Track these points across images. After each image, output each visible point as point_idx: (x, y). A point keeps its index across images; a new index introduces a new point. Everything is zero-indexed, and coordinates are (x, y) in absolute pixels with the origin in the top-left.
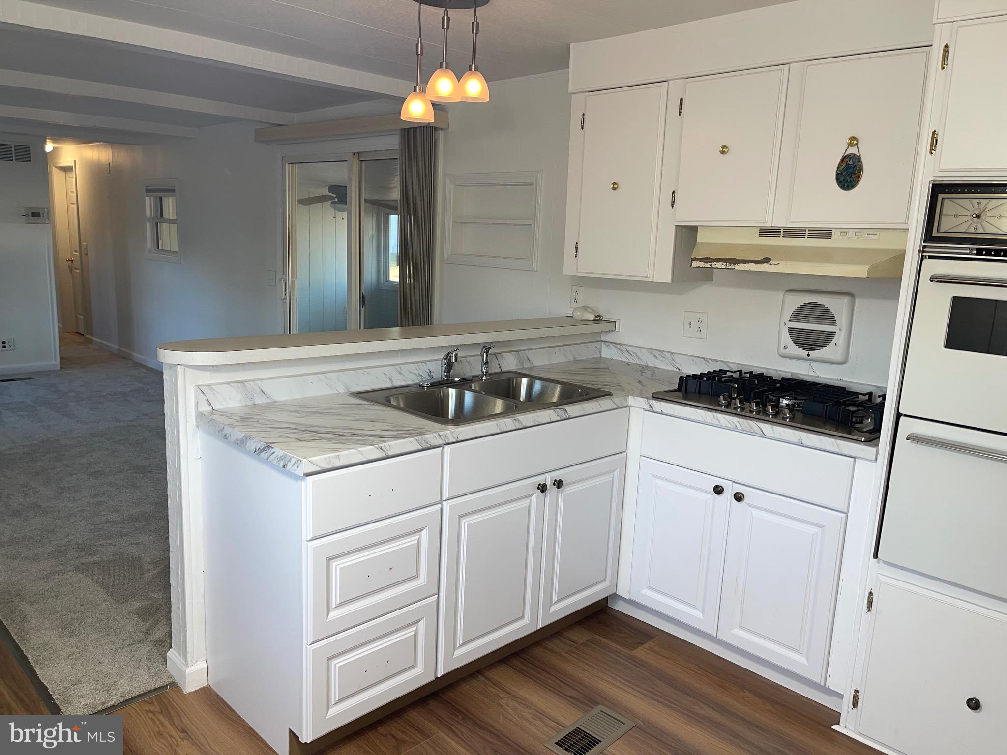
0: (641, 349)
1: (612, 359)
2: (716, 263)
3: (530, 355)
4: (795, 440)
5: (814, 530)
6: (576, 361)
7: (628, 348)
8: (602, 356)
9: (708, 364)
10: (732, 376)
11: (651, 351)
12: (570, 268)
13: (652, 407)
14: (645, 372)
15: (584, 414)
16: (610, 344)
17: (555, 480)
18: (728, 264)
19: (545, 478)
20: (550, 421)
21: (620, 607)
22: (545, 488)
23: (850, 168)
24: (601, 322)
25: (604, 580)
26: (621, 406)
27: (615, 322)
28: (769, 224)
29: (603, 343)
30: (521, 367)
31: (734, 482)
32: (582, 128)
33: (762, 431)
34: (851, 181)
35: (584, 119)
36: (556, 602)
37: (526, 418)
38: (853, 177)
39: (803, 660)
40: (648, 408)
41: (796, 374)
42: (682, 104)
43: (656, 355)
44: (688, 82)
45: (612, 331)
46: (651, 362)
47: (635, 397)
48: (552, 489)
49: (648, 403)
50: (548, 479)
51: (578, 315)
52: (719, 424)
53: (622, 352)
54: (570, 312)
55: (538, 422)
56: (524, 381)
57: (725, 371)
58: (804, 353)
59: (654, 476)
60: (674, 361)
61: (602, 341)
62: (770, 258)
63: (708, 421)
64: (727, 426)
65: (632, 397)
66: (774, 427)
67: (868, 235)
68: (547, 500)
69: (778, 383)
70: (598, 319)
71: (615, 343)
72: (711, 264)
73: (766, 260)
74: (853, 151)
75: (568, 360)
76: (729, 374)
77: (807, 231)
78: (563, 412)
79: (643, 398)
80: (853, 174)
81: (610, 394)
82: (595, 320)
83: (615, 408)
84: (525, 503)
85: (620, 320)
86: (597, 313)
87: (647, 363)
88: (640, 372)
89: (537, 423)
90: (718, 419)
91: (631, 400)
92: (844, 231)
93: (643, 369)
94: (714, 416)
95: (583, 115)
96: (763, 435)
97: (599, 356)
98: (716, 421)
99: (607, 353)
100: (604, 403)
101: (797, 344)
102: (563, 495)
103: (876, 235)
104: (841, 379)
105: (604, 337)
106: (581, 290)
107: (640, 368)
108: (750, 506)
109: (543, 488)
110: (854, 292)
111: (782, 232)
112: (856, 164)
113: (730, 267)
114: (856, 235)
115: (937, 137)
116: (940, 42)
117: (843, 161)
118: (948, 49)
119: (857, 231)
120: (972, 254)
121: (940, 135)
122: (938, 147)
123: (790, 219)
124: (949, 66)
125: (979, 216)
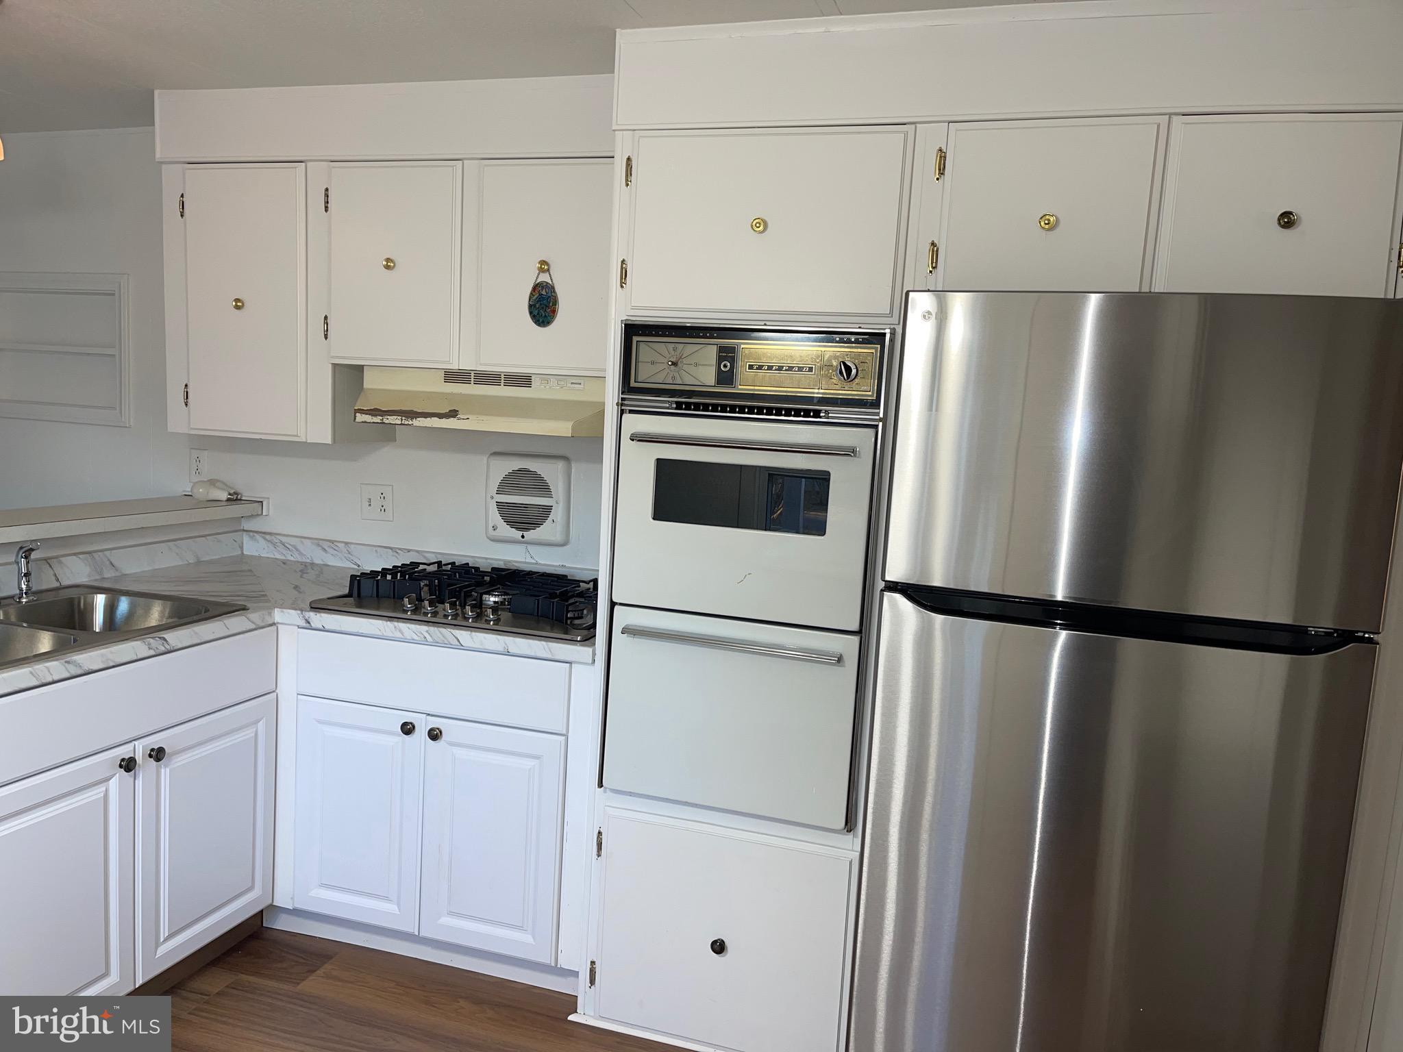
0: (302, 540)
1: (260, 557)
2: (388, 417)
3: (116, 557)
4: (500, 649)
5: (528, 763)
6: (199, 563)
7: (284, 539)
8: (245, 553)
9: (397, 555)
10: (425, 569)
11: (318, 542)
12: (178, 421)
13: (309, 623)
14: (307, 573)
15: (199, 641)
16: (255, 534)
17: (152, 750)
18: (404, 418)
19: (132, 748)
20: (135, 658)
21: (283, 924)
22: (132, 764)
23: (544, 299)
24: (239, 502)
25: (251, 889)
26: (263, 624)
27: (262, 502)
28: (454, 366)
29: (245, 533)
30: (98, 577)
31: (429, 715)
32: (182, 216)
33: (458, 641)
34: (546, 316)
35: (183, 202)
36: (166, 940)
37: (88, 658)
38: (549, 310)
39: (528, 939)
40: (303, 623)
41: (510, 561)
42: (328, 196)
43: (324, 547)
44: (334, 167)
45: (258, 515)
46: (318, 557)
47: (285, 610)
48: (147, 767)
49: (304, 617)
50: (139, 750)
51: (201, 492)
52: (402, 637)
53: (274, 545)
54: (188, 490)
55: (114, 662)
56: (100, 600)
57: (419, 564)
58: (518, 534)
59: (319, 722)
60: (349, 553)
61: (244, 530)
62: (457, 411)
64: (413, 639)
65: (278, 609)
66: (474, 633)
67: (572, 383)
68: (139, 782)
69: (487, 576)
70: (235, 499)
71: (264, 533)
72: (381, 418)
73: (453, 414)
74: (544, 278)
75: (187, 563)
76: (421, 567)
77: (503, 376)
78: (160, 642)
79: (296, 609)
80: (548, 306)
81: (244, 609)
82: (228, 500)
83: (248, 628)
84: (96, 793)
85: (268, 498)
86: (232, 488)
87: (312, 560)
88: (300, 573)
89: (112, 664)
90: (400, 631)
91: (278, 615)
92: (545, 377)
93: (306, 568)
94: (395, 627)
95: (182, 196)
96: (461, 647)
97: (240, 552)
98: (399, 633)
99: (253, 548)
100: (235, 622)
101: (508, 522)
102: (168, 770)
103: (580, 384)
104: (564, 564)
105: (246, 525)
106: (205, 455)
107: (301, 567)
108: (451, 744)
109: (128, 765)
110: (568, 455)
111: (472, 377)
112: (549, 295)
113: (406, 423)
114: (559, 383)
115: (626, 267)
116: (622, 153)
117: (535, 290)
118: (631, 162)
119: (560, 379)
120: (672, 408)
121: (629, 266)
122: (628, 280)
123: (478, 361)
124: (633, 183)
125: (676, 364)
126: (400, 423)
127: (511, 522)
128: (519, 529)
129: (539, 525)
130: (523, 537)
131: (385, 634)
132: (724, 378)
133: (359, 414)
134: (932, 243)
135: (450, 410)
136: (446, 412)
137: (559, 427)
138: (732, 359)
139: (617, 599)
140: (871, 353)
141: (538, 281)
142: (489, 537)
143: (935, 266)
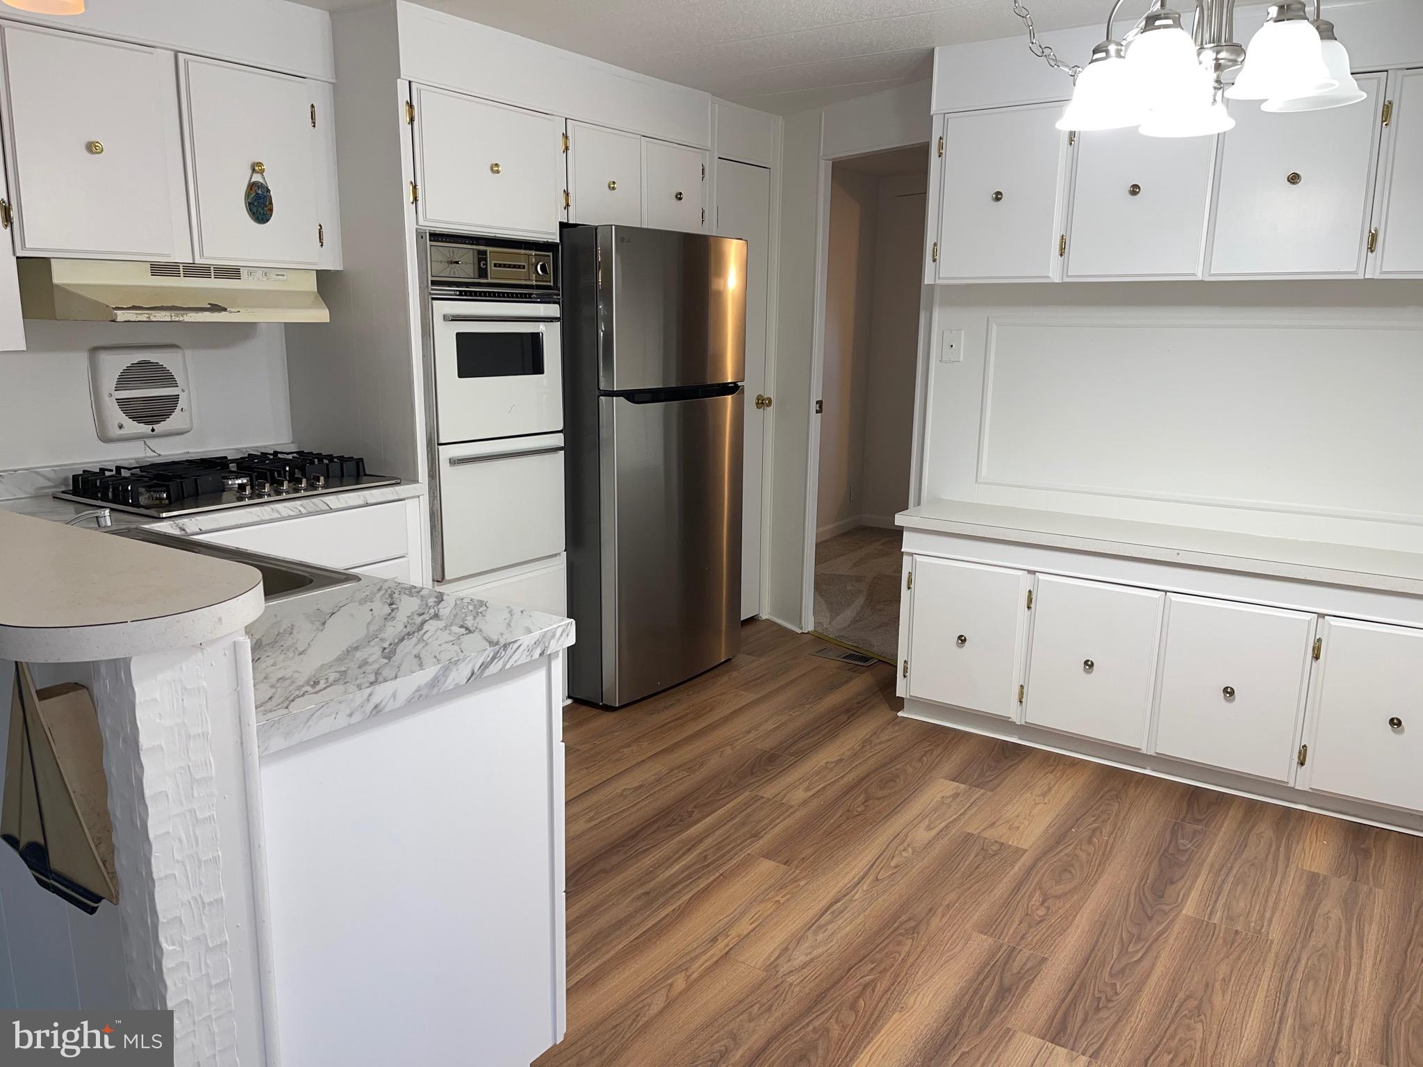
4: (361, 502)
13: (184, 530)
23: (260, 198)
33: (328, 505)
34: (264, 214)
38: (266, 209)
49: (177, 526)
58: (144, 429)
62: (221, 305)
63: (267, 517)
67: (277, 275)
72: (148, 316)
73: (215, 308)
74: (257, 178)
80: (266, 206)
90: (278, 512)
92: (252, 270)
96: (331, 510)
101: (134, 418)
103: (284, 276)
104: (188, 451)
110: (178, 344)
111: (181, 270)
112: (265, 194)
113: (177, 319)
114: (266, 275)
115: (415, 187)
116: (403, 97)
117: (251, 189)
118: (410, 105)
119: (266, 270)
120: (457, 295)
121: (419, 187)
122: (420, 198)
123: (202, 255)
124: (416, 123)
125: (457, 263)
126: (169, 320)
127: (137, 418)
128: (146, 423)
129: (168, 416)
130: (153, 430)
131: (264, 518)
132: (482, 273)
133: (119, 312)
134: (564, 191)
135: (209, 304)
136: (209, 306)
137: (321, 315)
138: (485, 260)
139: (442, 441)
140: (549, 256)
141: (252, 180)
142: (105, 439)
143: (568, 205)
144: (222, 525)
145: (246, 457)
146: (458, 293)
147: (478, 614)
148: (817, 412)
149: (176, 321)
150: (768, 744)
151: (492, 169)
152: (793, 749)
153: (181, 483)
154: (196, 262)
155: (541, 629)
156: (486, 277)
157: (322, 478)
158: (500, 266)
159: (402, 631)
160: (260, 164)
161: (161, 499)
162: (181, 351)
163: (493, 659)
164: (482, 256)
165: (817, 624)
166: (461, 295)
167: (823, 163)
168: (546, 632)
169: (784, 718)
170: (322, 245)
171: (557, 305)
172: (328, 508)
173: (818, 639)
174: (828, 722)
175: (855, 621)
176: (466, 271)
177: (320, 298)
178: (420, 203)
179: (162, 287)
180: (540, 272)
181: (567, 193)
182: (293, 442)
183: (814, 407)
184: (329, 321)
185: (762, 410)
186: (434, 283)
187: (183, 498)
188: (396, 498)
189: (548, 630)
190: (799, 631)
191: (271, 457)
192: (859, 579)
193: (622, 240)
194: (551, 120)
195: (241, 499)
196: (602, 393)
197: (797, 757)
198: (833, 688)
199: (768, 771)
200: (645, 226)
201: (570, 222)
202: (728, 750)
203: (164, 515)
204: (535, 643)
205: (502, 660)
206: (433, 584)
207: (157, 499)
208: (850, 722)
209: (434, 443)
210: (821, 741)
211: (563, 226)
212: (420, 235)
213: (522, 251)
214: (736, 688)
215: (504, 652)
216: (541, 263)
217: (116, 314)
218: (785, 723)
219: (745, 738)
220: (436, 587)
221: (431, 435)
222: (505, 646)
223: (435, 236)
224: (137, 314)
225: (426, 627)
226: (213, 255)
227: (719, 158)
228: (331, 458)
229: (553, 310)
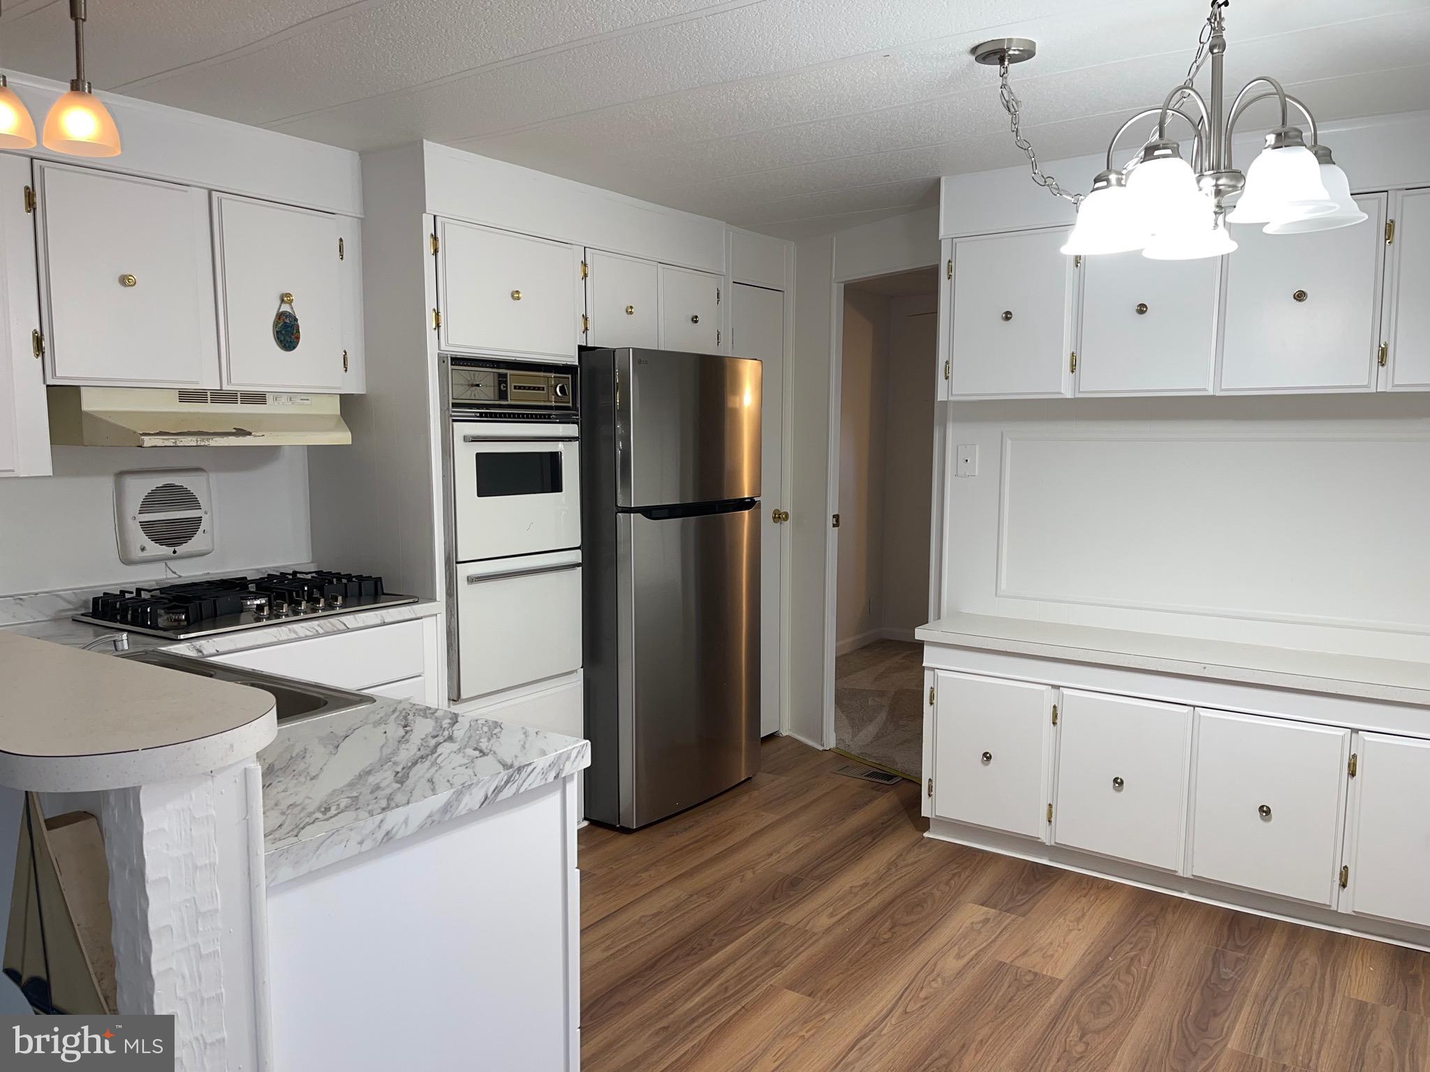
4: (379, 622)
13: (201, 652)
23: (288, 326)
33: (345, 625)
34: (291, 342)
38: (293, 337)
40: (195, 654)
49: (194, 647)
58: (166, 550)
63: (284, 637)
67: (301, 400)
72: (173, 441)
73: (244, 432)
74: (285, 308)
80: (293, 334)
90: (295, 632)
92: (277, 395)
94: (290, 630)
96: (348, 630)
98: (292, 633)
101: (156, 541)
103: (308, 400)
104: (208, 572)
110: (202, 467)
111: (209, 396)
112: (293, 323)
113: (202, 444)
114: (291, 400)
115: (437, 314)
116: (428, 229)
117: (279, 319)
118: (435, 238)
119: (291, 396)
120: (477, 417)
121: (442, 314)
122: (442, 324)
123: (229, 381)
124: (440, 254)
125: (478, 385)
126: (195, 444)
127: (159, 540)
128: (168, 545)
129: (190, 537)
130: (175, 552)
131: (281, 639)
132: (503, 395)
133: (146, 438)
134: (583, 315)
135: (235, 429)
136: (234, 431)
137: (343, 437)
138: (506, 382)
139: (460, 559)
140: (568, 378)
141: (281, 310)
142: (127, 561)
143: (586, 329)
144: (240, 646)
145: (265, 578)
146: (478, 415)
147: (492, 736)
148: (834, 526)
149: (202, 446)
150: (790, 867)
151: (513, 296)
152: (816, 873)
153: (200, 604)
154: (223, 389)
155: (556, 751)
156: (506, 399)
157: (340, 598)
158: (520, 388)
159: (415, 754)
160: (288, 295)
161: (180, 620)
162: (204, 474)
163: (507, 782)
164: (502, 379)
165: (839, 740)
166: (481, 416)
167: (835, 286)
168: (561, 754)
169: (807, 839)
170: (346, 370)
171: (576, 425)
172: (345, 628)
173: (840, 757)
174: (852, 843)
175: (877, 737)
176: (486, 393)
177: (343, 422)
178: (442, 329)
179: (190, 413)
180: (559, 394)
181: (585, 318)
182: (312, 562)
183: (831, 521)
184: (350, 443)
185: (779, 524)
186: (454, 405)
187: (202, 619)
188: (414, 616)
189: (563, 752)
190: (821, 748)
191: (290, 577)
192: (881, 694)
193: (640, 362)
194: (571, 249)
195: (258, 619)
196: (620, 509)
197: (820, 881)
198: (855, 808)
199: (790, 896)
200: (662, 349)
201: (589, 345)
202: (749, 875)
203: (182, 637)
204: (550, 766)
205: (516, 784)
206: (449, 703)
207: (175, 620)
208: (874, 844)
209: (452, 561)
210: (845, 864)
211: (582, 349)
212: (442, 359)
213: (542, 374)
214: (757, 809)
215: (518, 776)
216: (559, 385)
217: (143, 440)
218: (807, 845)
219: (768, 861)
220: (452, 706)
221: (449, 554)
222: (520, 769)
223: (456, 361)
224: (163, 439)
225: (440, 750)
226: (240, 382)
227: (734, 282)
228: (349, 577)
229: (572, 430)
